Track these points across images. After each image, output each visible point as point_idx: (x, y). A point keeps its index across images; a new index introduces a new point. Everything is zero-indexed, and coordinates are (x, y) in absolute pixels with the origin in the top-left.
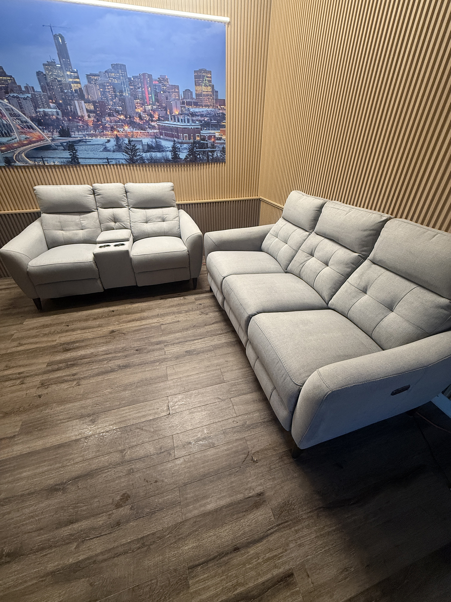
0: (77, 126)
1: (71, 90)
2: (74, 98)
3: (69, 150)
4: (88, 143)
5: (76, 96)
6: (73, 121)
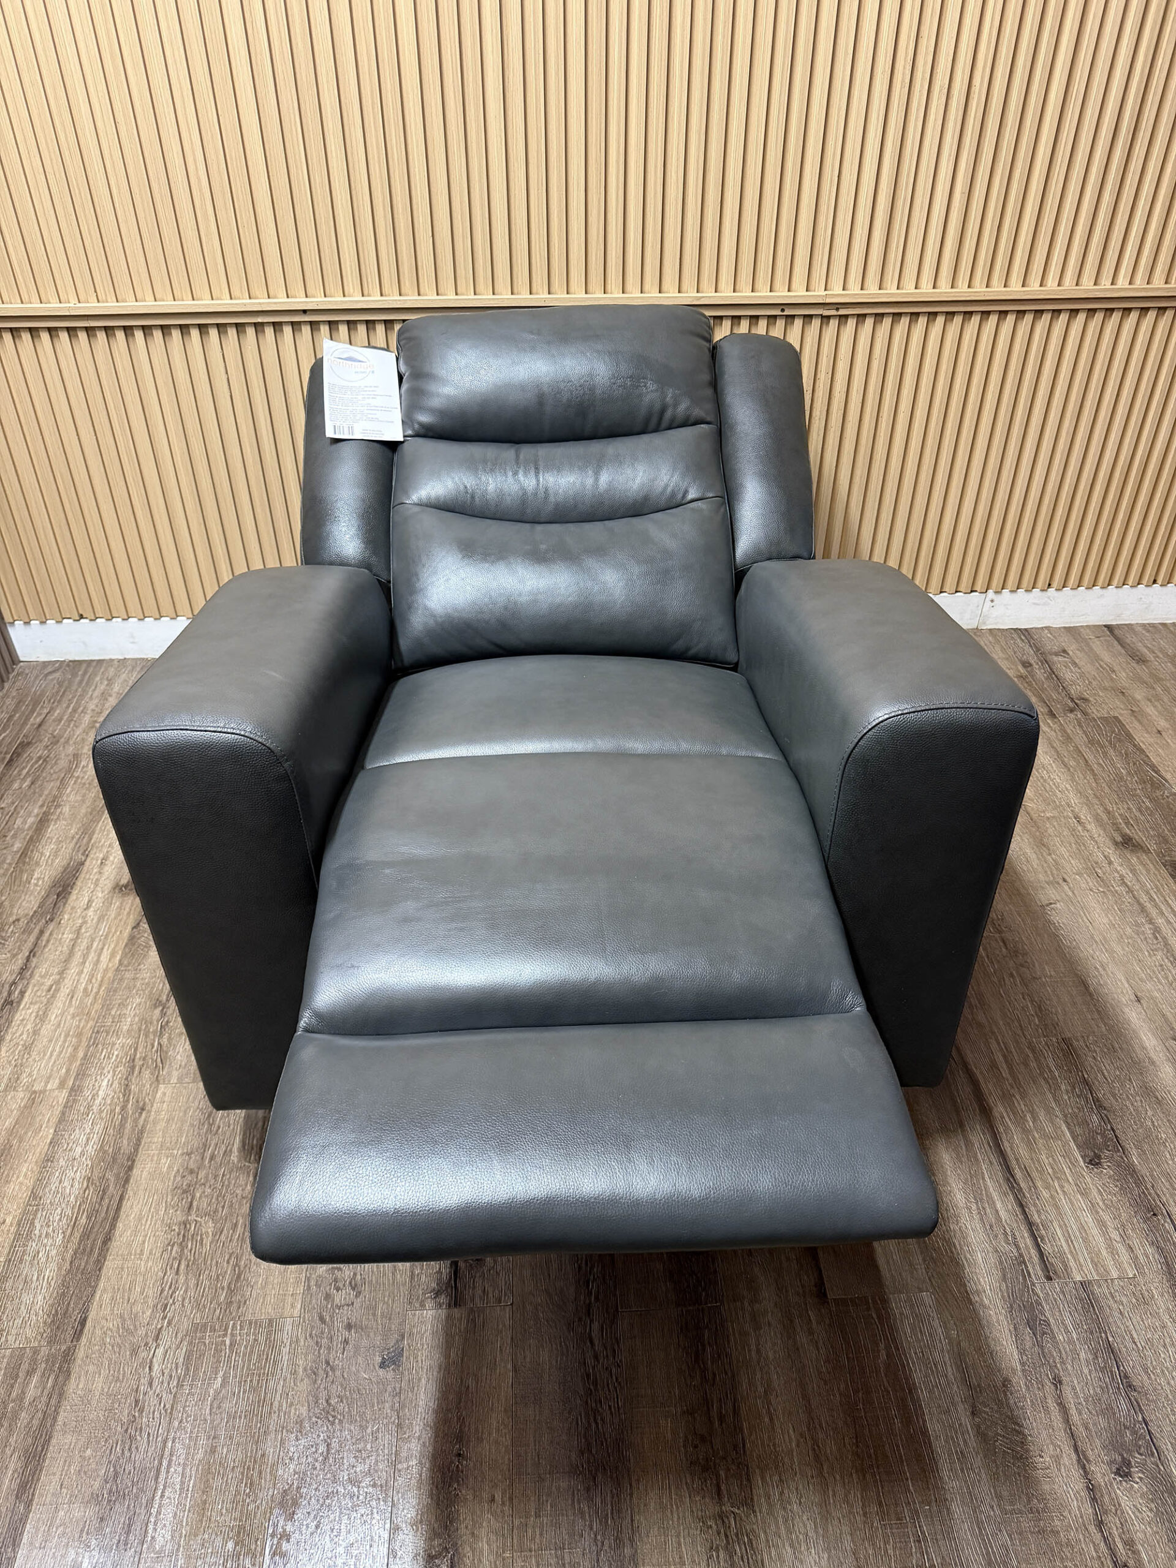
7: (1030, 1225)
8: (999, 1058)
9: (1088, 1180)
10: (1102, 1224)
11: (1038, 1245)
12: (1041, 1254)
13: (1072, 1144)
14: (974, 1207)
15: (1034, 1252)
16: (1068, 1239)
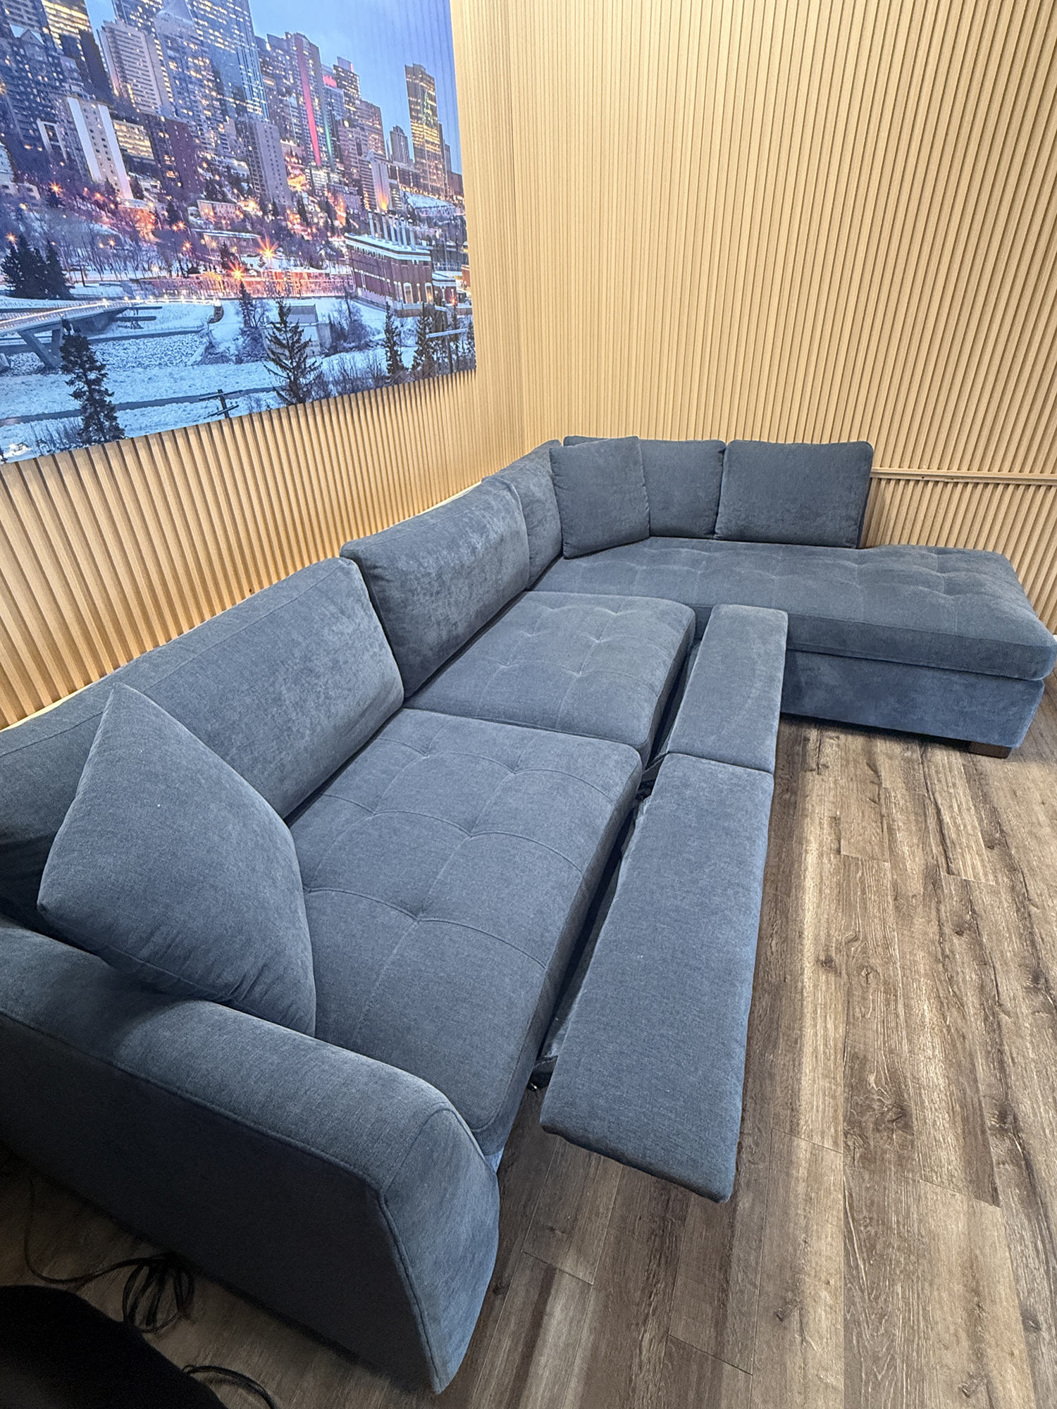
0: (93, 237)
1: (43, 35)
2: (61, 81)
3: (66, 370)
4: (148, 327)
5: (72, 70)
6: (72, 209)
7: (947, 858)
8: (955, 806)
9: (984, 851)
10: (984, 866)
11: (947, 864)
12: (948, 867)
13: (981, 840)
14: (921, 846)
15: (945, 865)
16: (964, 865)
